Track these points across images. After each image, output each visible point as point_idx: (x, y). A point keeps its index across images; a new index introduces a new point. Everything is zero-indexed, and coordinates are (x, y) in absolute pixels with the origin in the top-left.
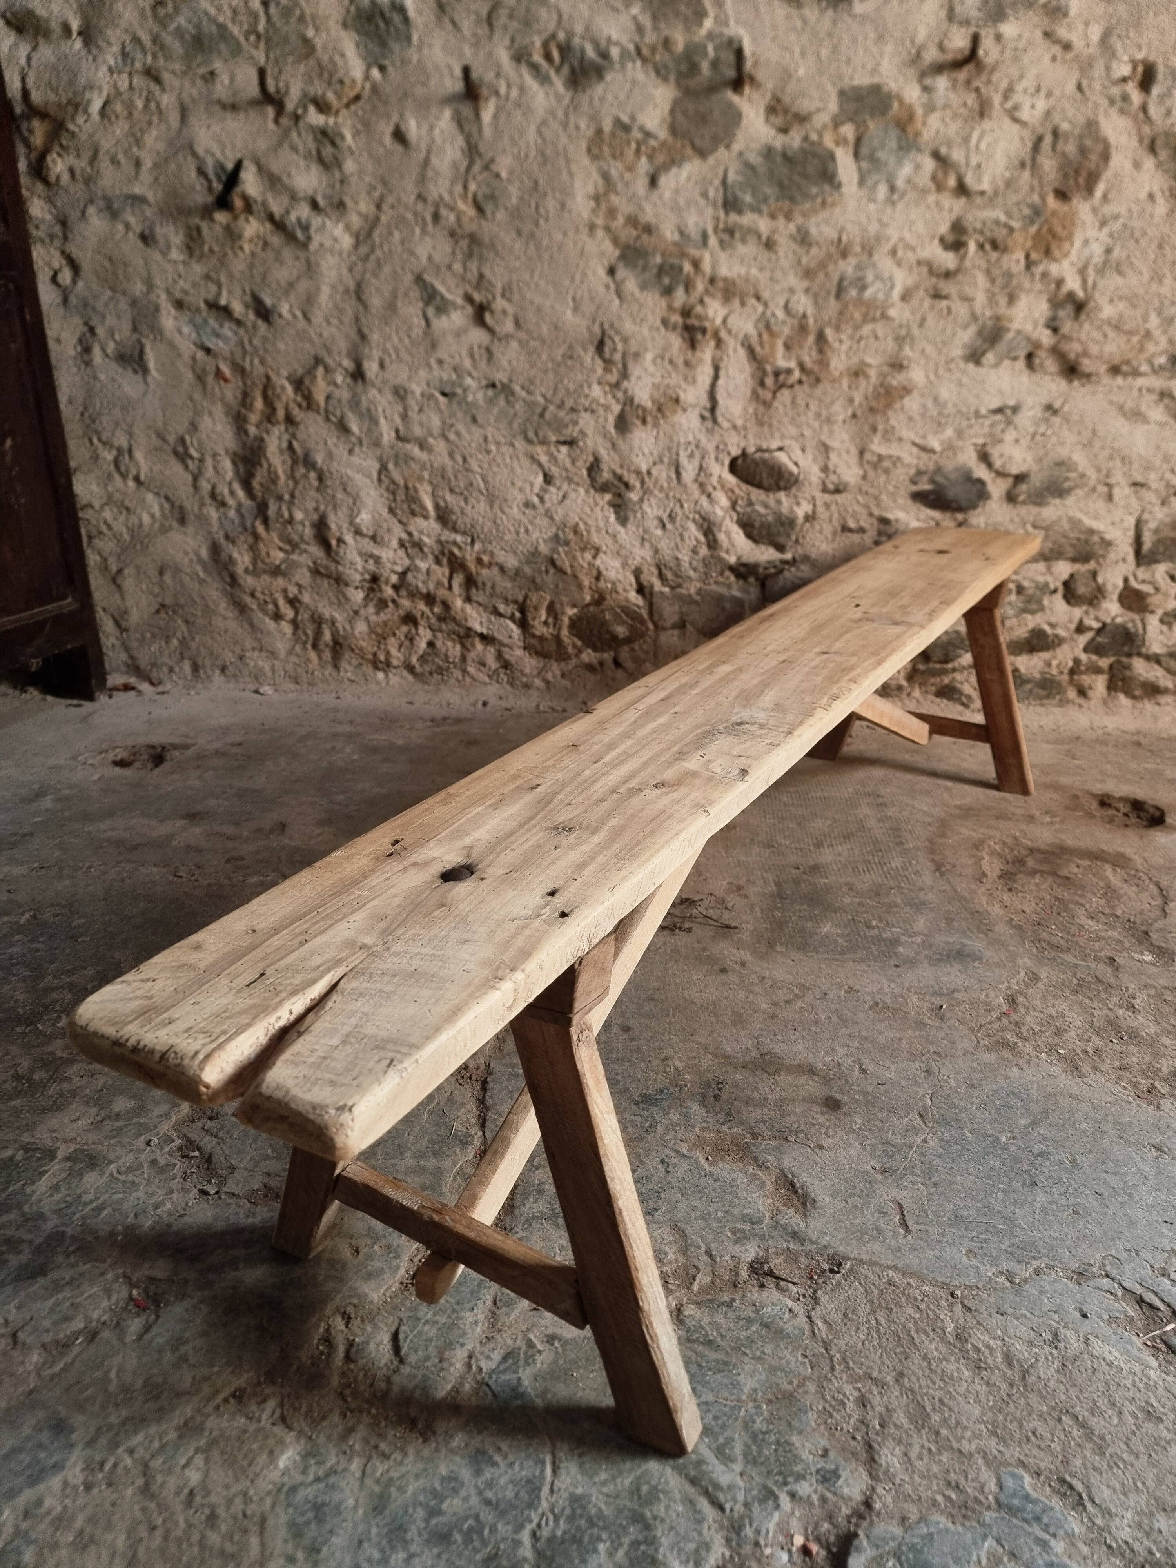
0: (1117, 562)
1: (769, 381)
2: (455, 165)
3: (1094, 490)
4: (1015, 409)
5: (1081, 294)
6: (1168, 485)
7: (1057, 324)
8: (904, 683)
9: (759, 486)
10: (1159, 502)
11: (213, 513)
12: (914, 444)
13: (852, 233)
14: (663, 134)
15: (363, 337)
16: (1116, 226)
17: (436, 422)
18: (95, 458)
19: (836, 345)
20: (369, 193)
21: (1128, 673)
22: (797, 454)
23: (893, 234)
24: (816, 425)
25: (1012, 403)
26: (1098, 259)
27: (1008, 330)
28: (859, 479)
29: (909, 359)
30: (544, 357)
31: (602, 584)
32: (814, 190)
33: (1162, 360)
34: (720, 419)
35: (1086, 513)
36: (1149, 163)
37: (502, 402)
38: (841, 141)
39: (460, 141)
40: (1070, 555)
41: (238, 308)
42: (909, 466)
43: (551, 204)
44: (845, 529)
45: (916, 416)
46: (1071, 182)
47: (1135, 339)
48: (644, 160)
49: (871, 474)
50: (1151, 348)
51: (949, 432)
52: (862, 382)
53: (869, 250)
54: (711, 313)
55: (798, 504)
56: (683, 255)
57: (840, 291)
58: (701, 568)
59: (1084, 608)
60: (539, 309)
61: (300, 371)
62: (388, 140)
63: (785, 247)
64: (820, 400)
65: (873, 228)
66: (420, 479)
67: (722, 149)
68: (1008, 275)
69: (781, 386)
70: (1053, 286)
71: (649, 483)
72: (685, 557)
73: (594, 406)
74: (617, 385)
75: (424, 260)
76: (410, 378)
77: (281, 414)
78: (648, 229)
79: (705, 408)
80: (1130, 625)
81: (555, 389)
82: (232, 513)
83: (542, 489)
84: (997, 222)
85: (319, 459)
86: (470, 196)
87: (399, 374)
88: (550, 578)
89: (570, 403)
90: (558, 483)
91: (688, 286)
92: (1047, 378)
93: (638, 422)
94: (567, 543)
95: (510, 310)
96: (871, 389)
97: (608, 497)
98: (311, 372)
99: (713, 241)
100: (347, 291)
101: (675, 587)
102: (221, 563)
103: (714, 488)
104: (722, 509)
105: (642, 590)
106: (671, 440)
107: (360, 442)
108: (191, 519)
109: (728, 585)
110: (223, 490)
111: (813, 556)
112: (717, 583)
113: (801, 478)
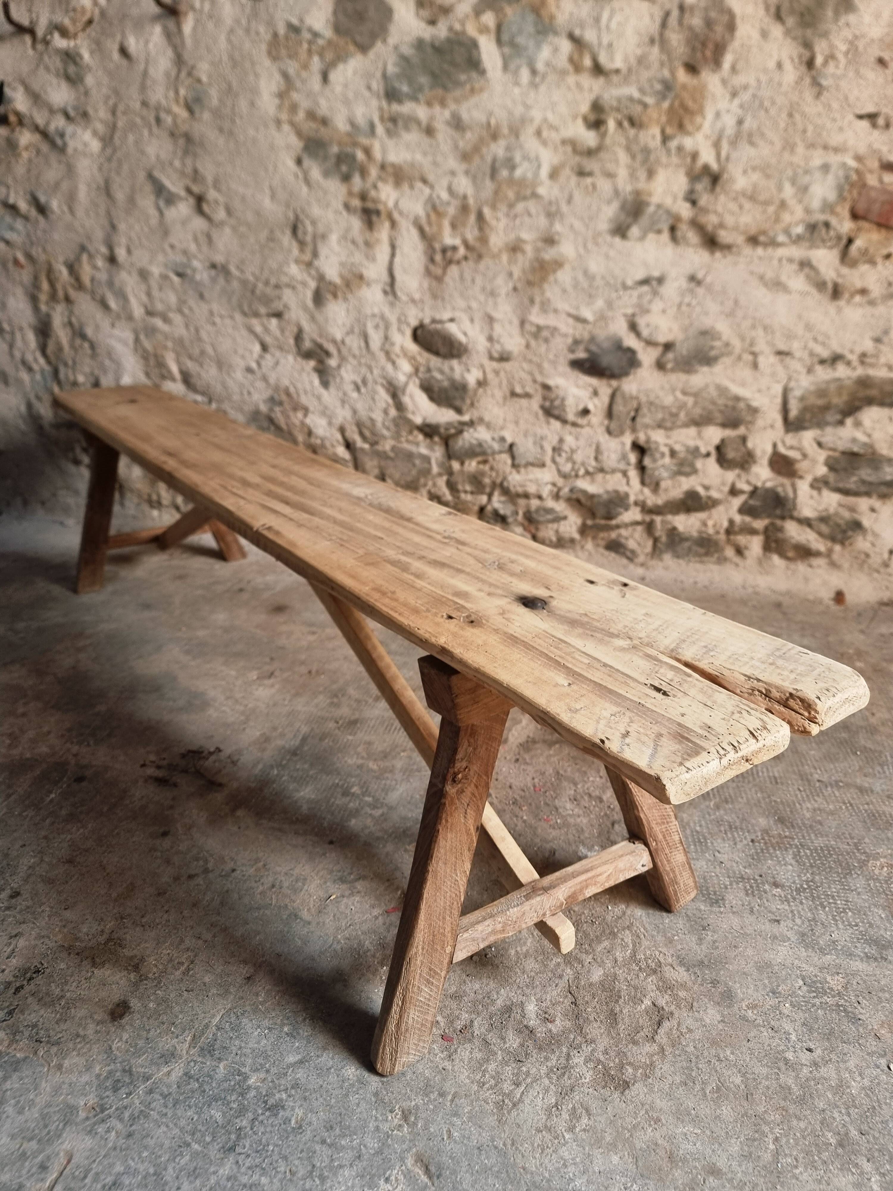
0: (765, 428)
1: (438, 257)
2: (167, 74)
3: (739, 358)
4: (660, 280)
5: (714, 166)
6: (812, 354)
7: (694, 197)
8: (577, 536)
9: (437, 353)
10: (804, 371)
11: (24, 376)
12: (569, 315)
13: (500, 117)
14: (328, 33)
15: (113, 227)
16: (745, 97)
17: (173, 299)
19: (493, 223)
20: (106, 103)
21: (780, 535)
22: (466, 324)
23: (537, 115)
24: (482, 298)
25: (656, 274)
26: (730, 131)
27: (648, 204)
28: (523, 348)
29: (558, 233)
30: (252, 240)
31: (313, 440)
32: (463, 77)
33: (799, 230)
34: (399, 293)
35: (733, 381)
36: (777, 31)
37: (221, 281)
38: (484, 30)
39: (170, 53)
40: (719, 421)
41: (23, 206)
42: (565, 335)
43: (243, 105)
44: (513, 394)
45: (569, 289)
46: (699, 55)
47: (771, 209)
48: (316, 59)
49: (533, 343)
50: (787, 218)
51: (600, 303)
52: (519, 256)
53: (515, 132)
54: (383, 196)
55: (468, 371)
56: (355, 144)
57: (494, 172)
58: (392, 427)
59: (737, 471)
60: (243, 199)
61: (72, 257)
62: (116, 55)
63: (443, 133)
64: (484, 275)
65: (519, 110)
66: (165, 348)
67: (379, 44)
68: (646, 151)
69: (450, 262)
70: (689, 160)
71: (344, 351)
72: (378, 417)
73: (293, 283)
74: (309, 264)
75: (153, 158)
76: (151, 262)
77: (61, 294)
78: (324, 122)
79: (385, 283)
80: (780, 490)
81: (262, 269)
82: (38, 377)
83: (261, 357)
84: (631, 99)
85: (89, 331)
86: (182, 101)
87: (141, 258)
89: (273, 281)
90: (272, 350)
91: (364, 173)
92: (691, 250)
93: (329, 297)
94: (281, 403)
95: (221, 199)
96: (527, 264)
97: (312, 363)
98: (78, 259)
99: (380, 130)
100: (98, 188)
101: (373, 444)
102: (33, 418)
103: (398, 356)
104: (405, 374)
105: (349, 445)
106: (359, 312)
107: (118, 317)
108: (11, 381)
109: (417, 444)
110: (29, 358)
111: (487, 418)
112: (408, 441)
113: (470, 346)
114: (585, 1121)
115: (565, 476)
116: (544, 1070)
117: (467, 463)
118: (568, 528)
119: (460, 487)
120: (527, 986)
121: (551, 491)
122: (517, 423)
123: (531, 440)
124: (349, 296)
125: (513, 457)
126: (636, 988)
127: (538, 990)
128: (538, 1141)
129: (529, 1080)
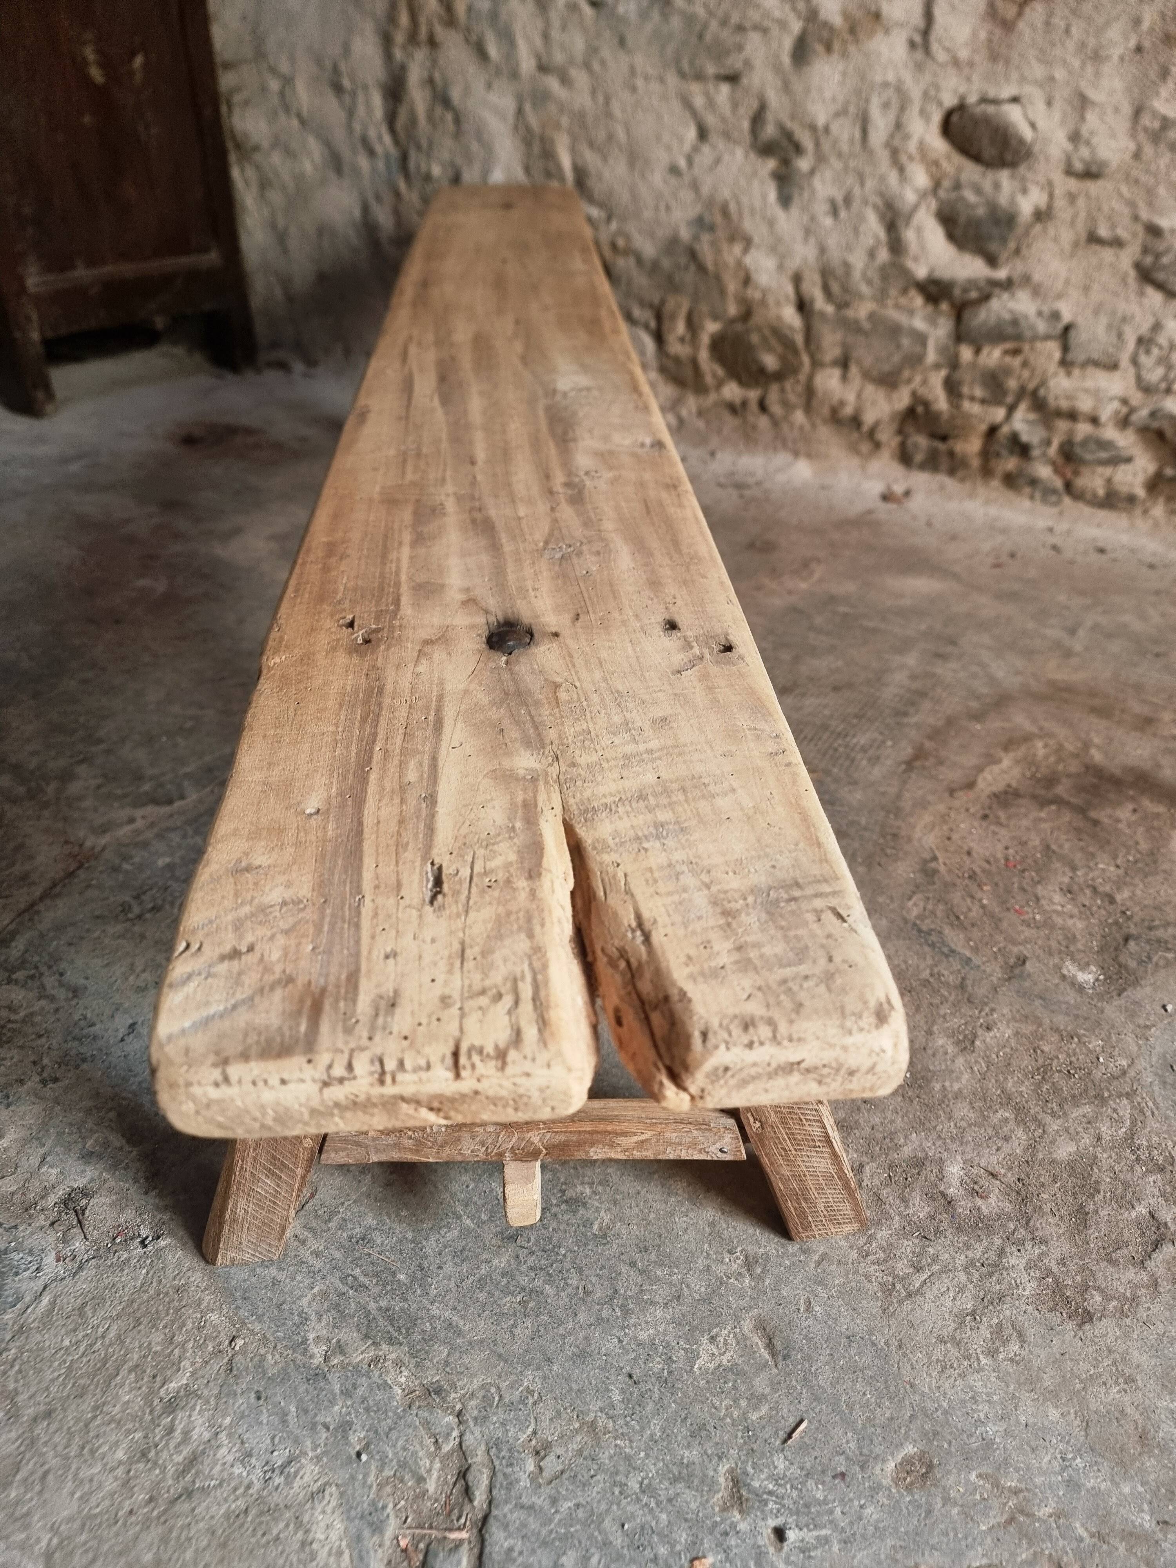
8: (1141, 492)
9: (976, 158)
11: (363, 162)
17: (579, 45)
18: (264, 89)
22: (1038, 109)
24: (1076, 63)
28: (1127, 156)
31: (749, 292)
34: (935, 47)
37: (657, 15)
44: (1093, 239)
49: (1148, 150)
55: (1025, 191)
58: (877, 281)
66: (558, 126)
71: (826, 146)
72: (858, 261)
73: (766, 23)
77: (424, 32)
79: (916, 29)
82: (381, 165)
83: (696, 149)
85: (455, 94)
88: (689, 277)
89: (735, 19)
90: (714, 137)
93: (820, 48)
94: (712, 228)
97: (771, 164)
101: (842, 306)
102: (369, 227)
103: (911, 158)
104: (916, 191)
105: (803, 306)
106: (863, 78)
107: (498, 72)
108: (346, 169)
109: (911, 312)
110: (372, 133)
111: (1037, 277)
112: (897, 306)
113: (1036, 149)
114: (1014, 1347)
115: (1146, 389)
116: (961, 1260)
117: (985, 351)
118: (1130, 478)
119: (965, 390)
120: (952, 1139)
121: (1117, 413)
122: (1086, 289)
123: (1104, 320)
124: (852, 48)
125: (1065, 348)
126: (1126, 1185)
127: (968, 1149)
128: (938, 1354)
129: (936, 1268)
